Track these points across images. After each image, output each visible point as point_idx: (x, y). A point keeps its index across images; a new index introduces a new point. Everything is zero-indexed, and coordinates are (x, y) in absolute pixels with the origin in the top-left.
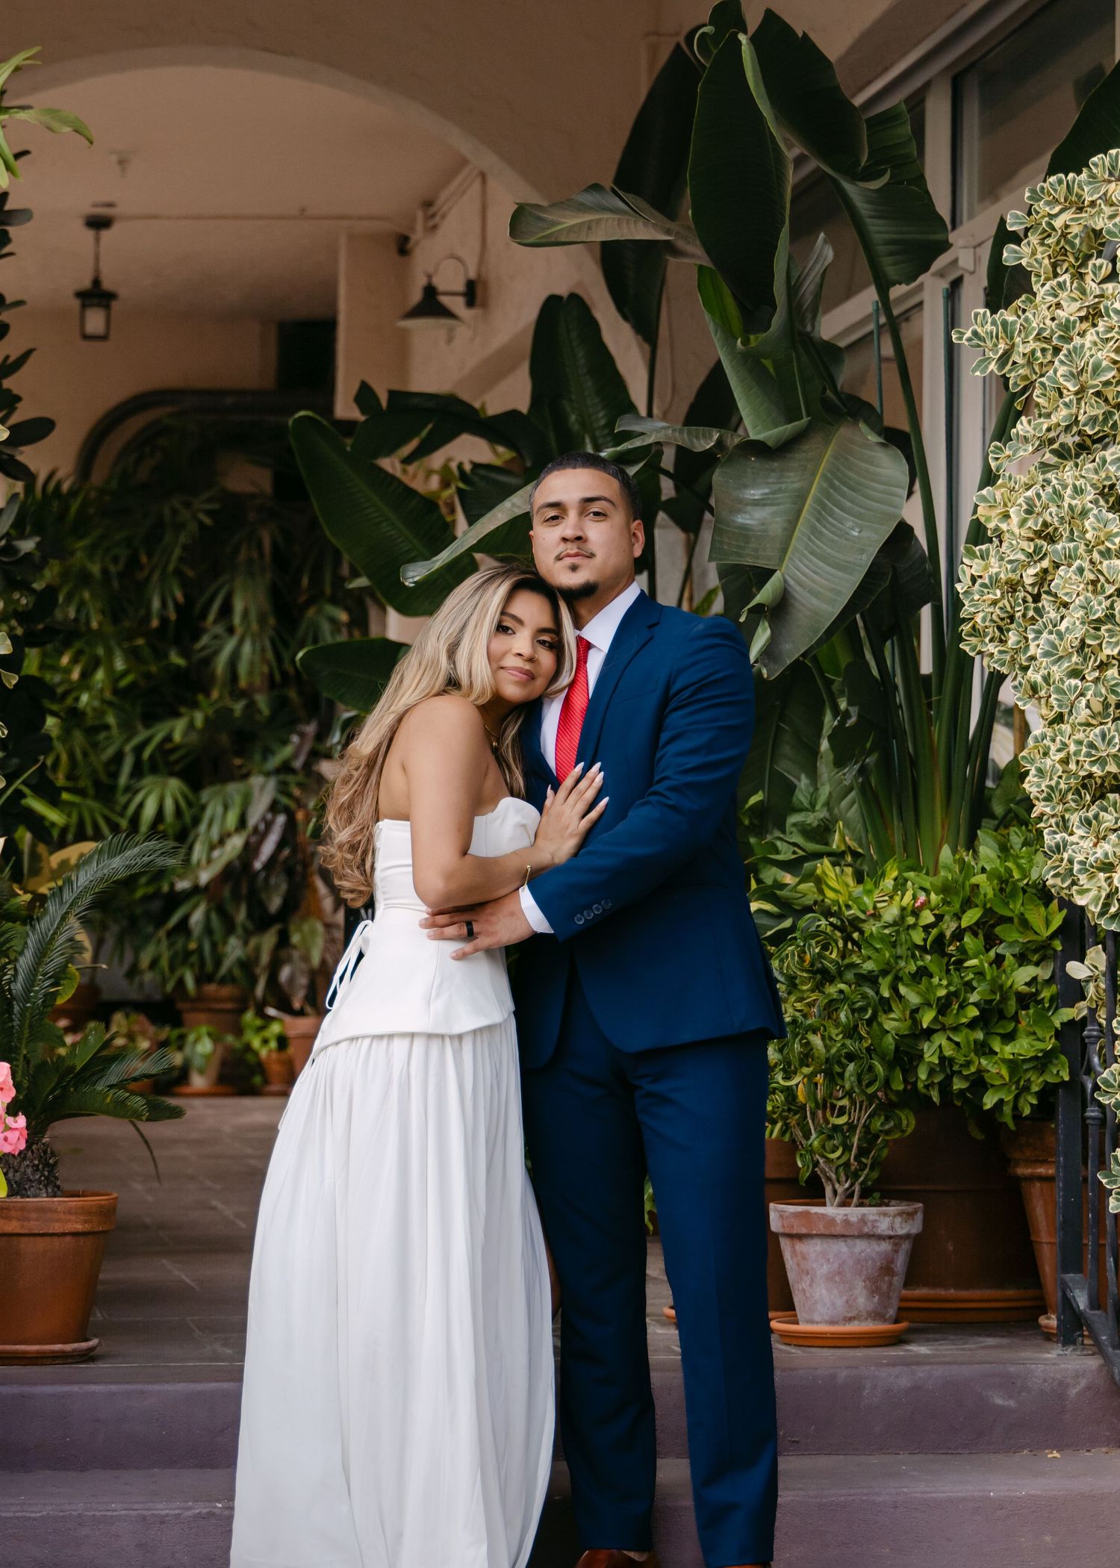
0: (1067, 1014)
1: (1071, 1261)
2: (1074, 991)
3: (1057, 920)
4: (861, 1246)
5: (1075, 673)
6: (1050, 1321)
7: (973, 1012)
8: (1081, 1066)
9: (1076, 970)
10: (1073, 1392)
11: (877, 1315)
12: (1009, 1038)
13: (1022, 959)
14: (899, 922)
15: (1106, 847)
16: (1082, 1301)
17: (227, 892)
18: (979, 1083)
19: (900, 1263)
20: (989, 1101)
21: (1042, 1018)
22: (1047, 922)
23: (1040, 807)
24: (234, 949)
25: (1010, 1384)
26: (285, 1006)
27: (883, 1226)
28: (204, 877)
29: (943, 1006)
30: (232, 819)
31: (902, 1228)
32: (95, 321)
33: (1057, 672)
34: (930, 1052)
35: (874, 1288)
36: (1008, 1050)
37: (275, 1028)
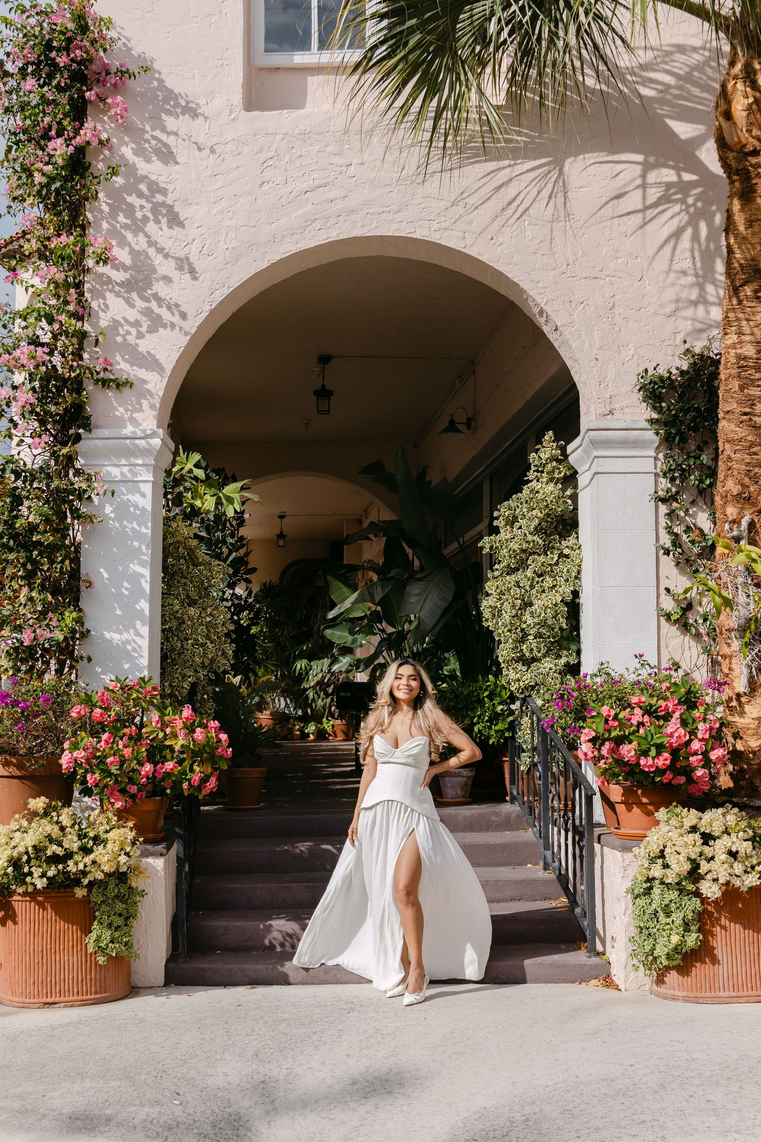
0: (511, 718)
1: (512, 782)
2: (512, 712)
3: (508, 694)
4: (459, 779)
5: (509, 631)
6: (508, 798)
7: (486, 718)
8: (514, 733)
9: (513, 707)
10: (513, 816)
11: (463, 797)
12: (495, 725)
13: (499, 704)
14: (468, 695)
15: (518, 675)
16: (515, 793)
17: (318, 688)
18: (489, 738)
19: (470, 783)
20: (491, 742)
21: (504, 720)
22: (505, 695)
23: (503, 665)
24: (320, 703)
25: (496, 814)
26: (333, 717)
27: (465, 774)
28: (312, 684)
29: (479, 717)
30: (319, 668)
31: (470, 774)
32: (281, 543)
33: (505, 630)
34: (476, 729)
35: (463, 789)
36: (497, 728)
37: (331, 723)
